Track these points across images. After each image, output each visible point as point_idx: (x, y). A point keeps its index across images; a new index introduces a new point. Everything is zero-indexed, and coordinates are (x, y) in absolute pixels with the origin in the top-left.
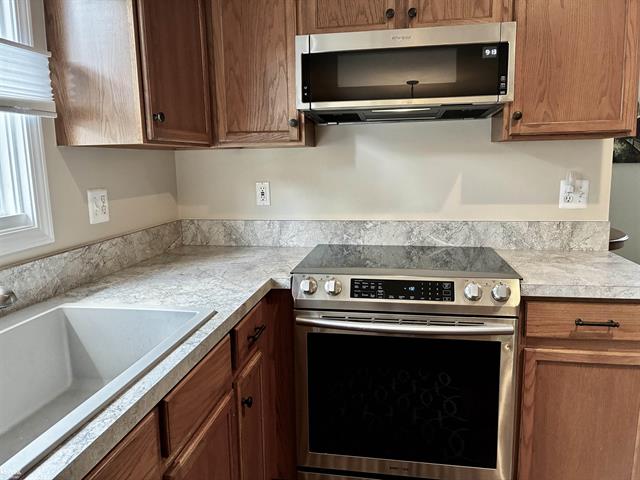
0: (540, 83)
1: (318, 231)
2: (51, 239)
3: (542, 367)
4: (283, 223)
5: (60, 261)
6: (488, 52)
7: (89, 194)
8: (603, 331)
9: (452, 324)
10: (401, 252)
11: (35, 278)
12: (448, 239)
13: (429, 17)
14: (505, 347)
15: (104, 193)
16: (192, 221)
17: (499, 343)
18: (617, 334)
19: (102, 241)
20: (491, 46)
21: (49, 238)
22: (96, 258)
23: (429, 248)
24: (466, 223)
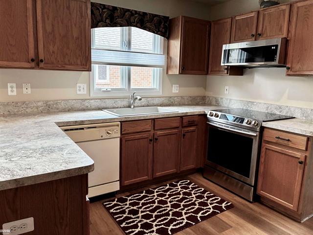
0: (298, 57)
1: (240, 104)
2: (161, 94)
3: (267, 151)
4: (230, 100)
5: (163, 99)
6: (273, 48)
7: (173, 86)
8: (286, 142)
9: (241, 130)
10: (264, 114)
11: (156, 101)
12: (280, 112)
13: (265, 36)
14: (254, 141)
15: (178, 85)
16: (208, 97)
17: (253, 139)
18: (291, 145)
19: (174, 97)
20: (273, 46)
21: (160, 94)
22: (172, 100)
23: (273, 114)
24: (287, 107)
